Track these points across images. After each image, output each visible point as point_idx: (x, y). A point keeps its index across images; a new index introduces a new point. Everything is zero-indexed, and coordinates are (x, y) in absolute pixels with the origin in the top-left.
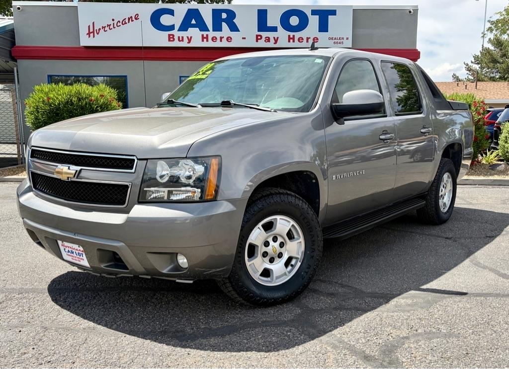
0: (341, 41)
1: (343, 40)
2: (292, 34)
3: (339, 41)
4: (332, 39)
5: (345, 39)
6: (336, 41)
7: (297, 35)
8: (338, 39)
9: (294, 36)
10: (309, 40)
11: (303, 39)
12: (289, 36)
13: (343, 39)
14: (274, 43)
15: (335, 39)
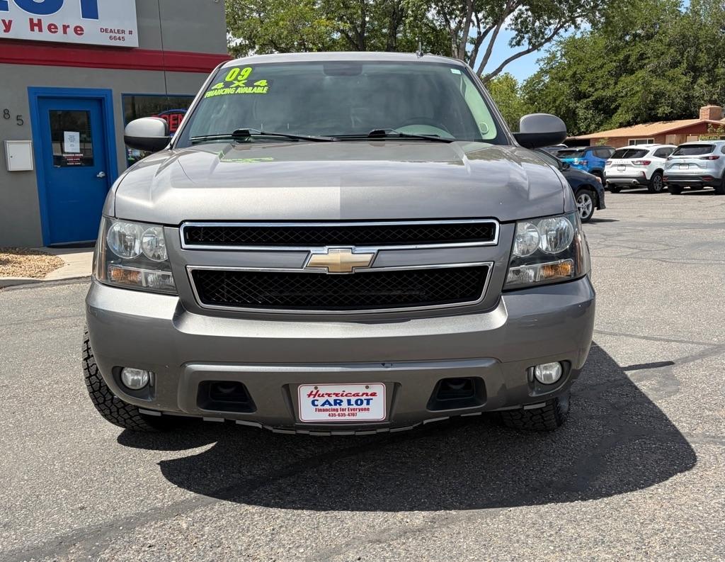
0: (121, 35)
1: (123, 35)
2: (36, 17)
3: (118, 35)
4: (106, 30)
5: (127, 32)
6: (113, 35)
7: (46, 19)
8: (116, 31)
9: (39, 21)
10: (68, 29)
11: (56, 27)
12: (31, 20)
13: (123, 32)
14: (5, 31)
15: (111, 31)
